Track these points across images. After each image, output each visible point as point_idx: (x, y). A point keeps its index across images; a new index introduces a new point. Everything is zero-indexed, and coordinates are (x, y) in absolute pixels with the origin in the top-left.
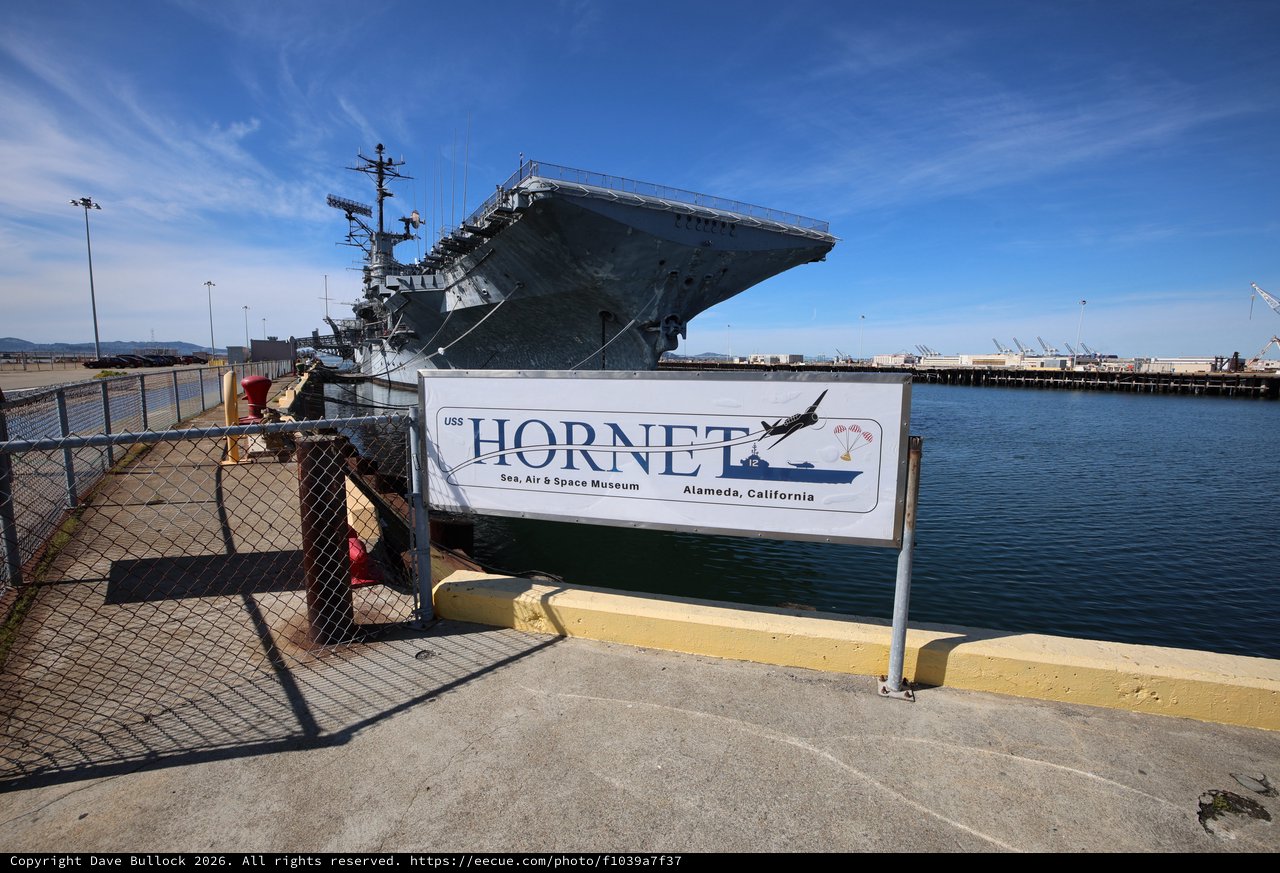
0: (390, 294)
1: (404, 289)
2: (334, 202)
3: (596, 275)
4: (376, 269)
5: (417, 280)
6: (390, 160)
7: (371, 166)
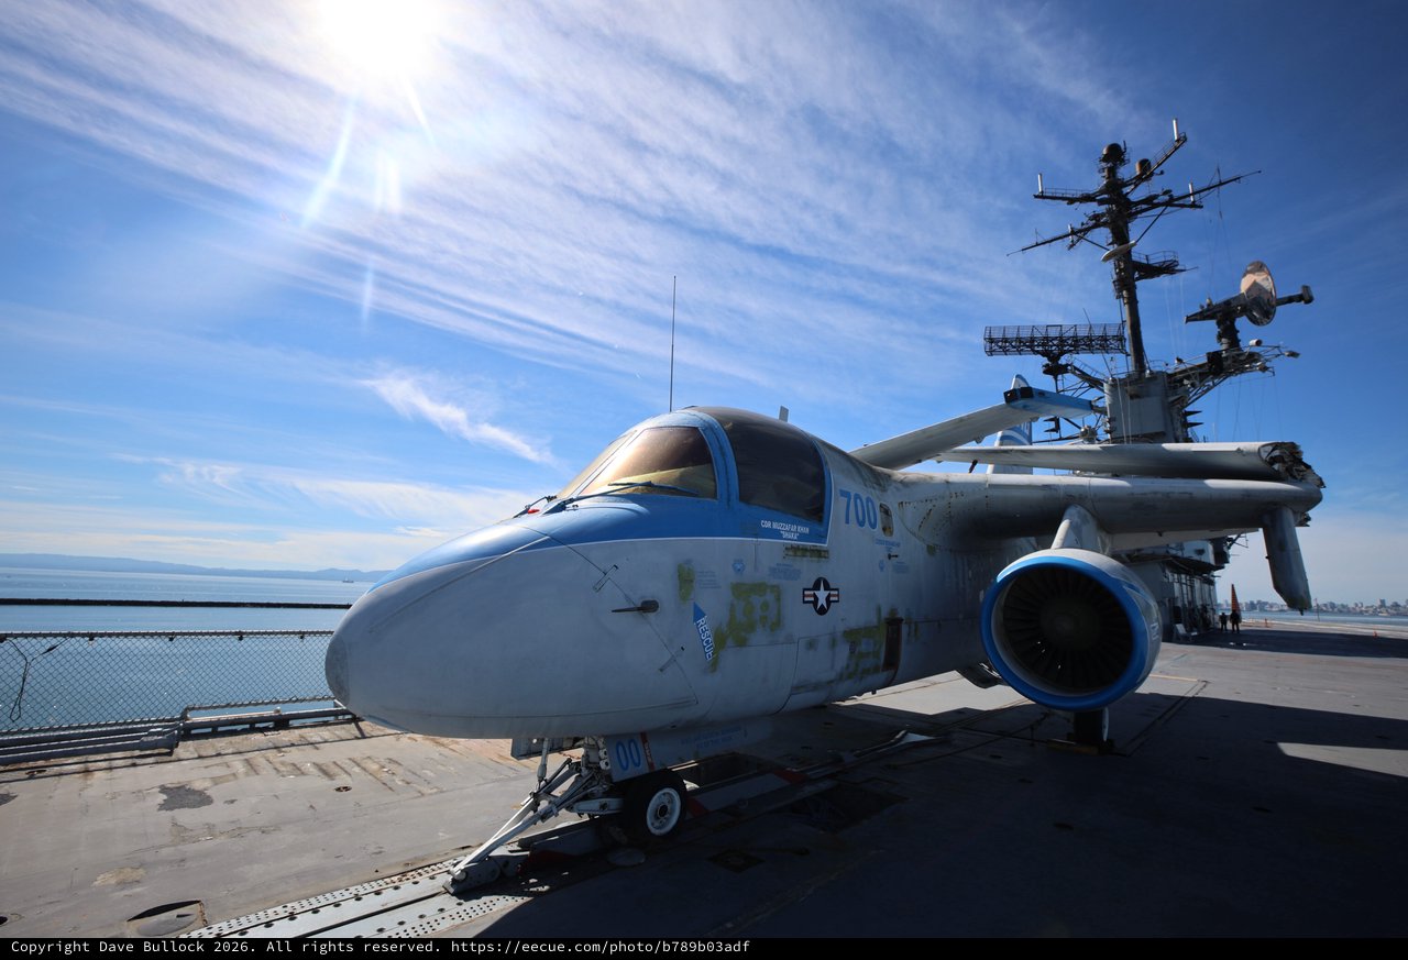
2: (1002, 345)
6: (1145, 166)
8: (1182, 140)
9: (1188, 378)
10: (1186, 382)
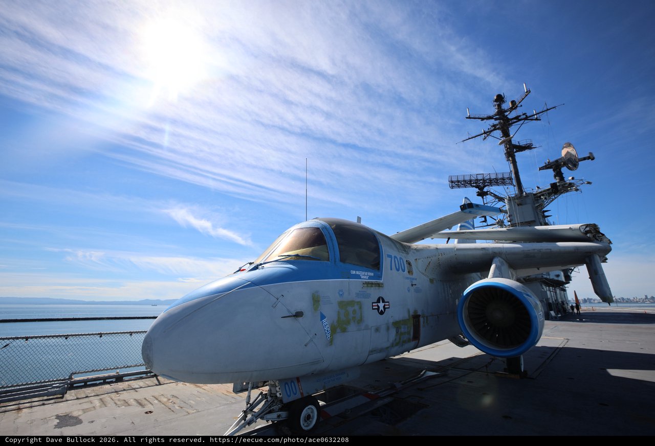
2: (457, 183)
8: (528, 92)
9: (543, 195)
10: (542, 197)
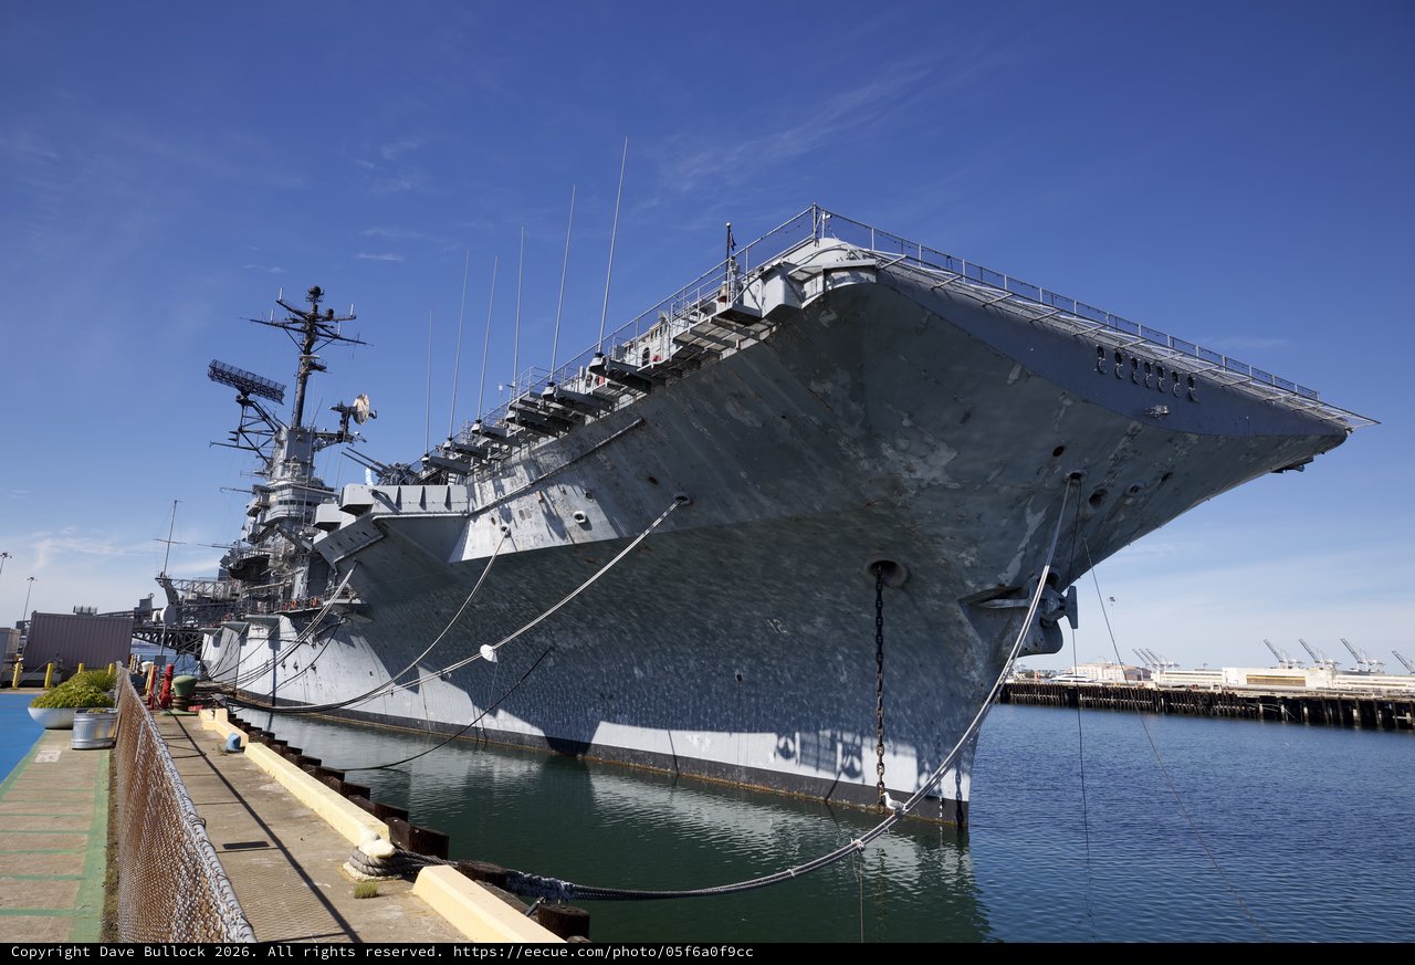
0: (337, 525)
1: (380, 510)
2: (219, 374)
3: (906, 475)
4: (282, 488)
5: (411, 494)
6: (331, 312)
7: (295, 321)
9: (322, 437)
